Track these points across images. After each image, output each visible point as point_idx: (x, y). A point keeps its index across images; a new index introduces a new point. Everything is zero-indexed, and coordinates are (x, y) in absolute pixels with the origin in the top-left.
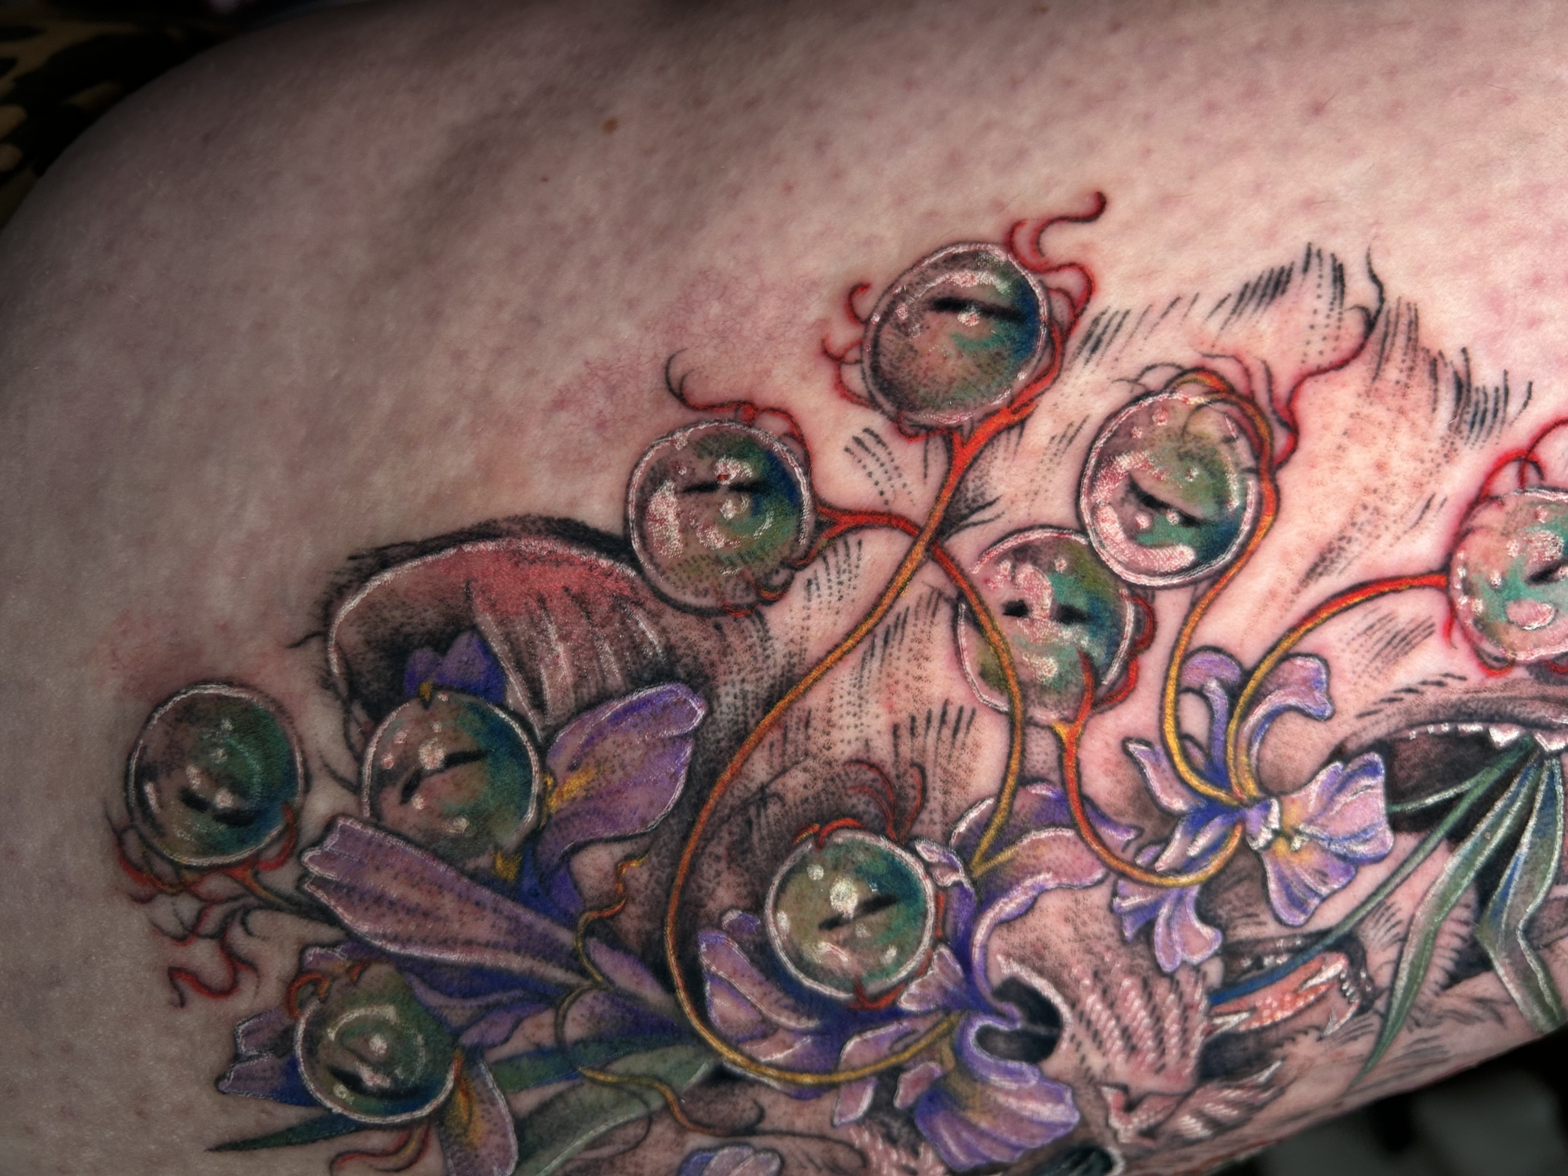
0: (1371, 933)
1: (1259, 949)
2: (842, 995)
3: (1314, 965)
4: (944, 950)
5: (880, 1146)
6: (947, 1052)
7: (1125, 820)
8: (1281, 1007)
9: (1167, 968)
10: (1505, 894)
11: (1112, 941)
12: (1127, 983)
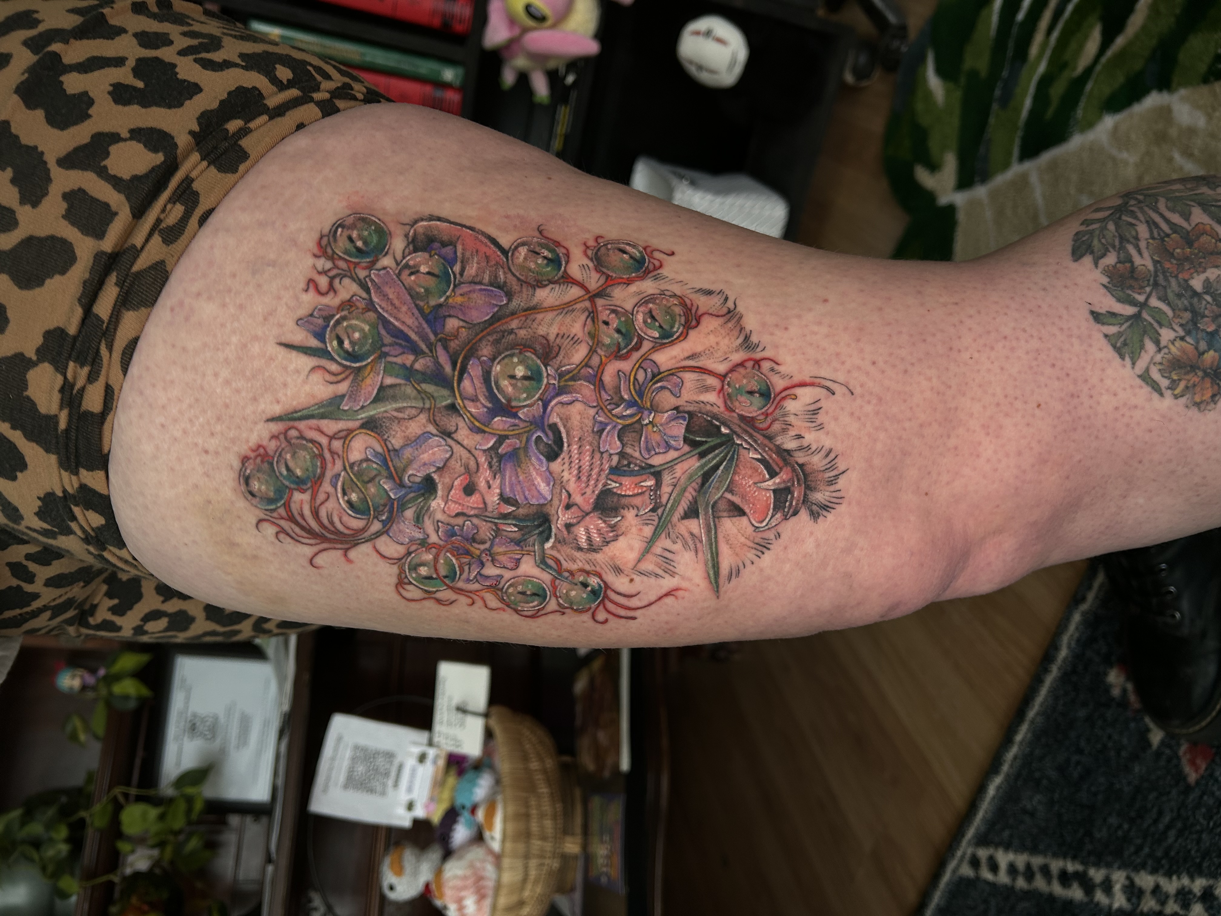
0: (666, 476)
1: (631, 459)
2: (503, 401)
3: (644, 477)
4: (540, 402)
5: (485, 466)
6: (524, 439)
7: (610, 393)
8: (629, 489)
9: (602, 450)
10: (710, 486)
11: (590, 430)
12: (588, 447)
